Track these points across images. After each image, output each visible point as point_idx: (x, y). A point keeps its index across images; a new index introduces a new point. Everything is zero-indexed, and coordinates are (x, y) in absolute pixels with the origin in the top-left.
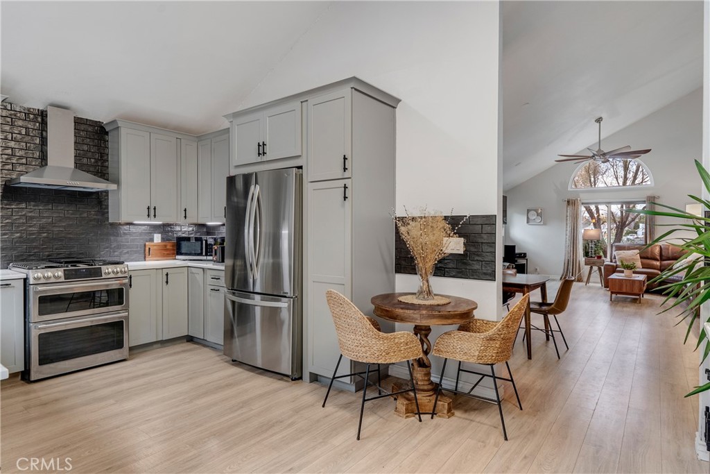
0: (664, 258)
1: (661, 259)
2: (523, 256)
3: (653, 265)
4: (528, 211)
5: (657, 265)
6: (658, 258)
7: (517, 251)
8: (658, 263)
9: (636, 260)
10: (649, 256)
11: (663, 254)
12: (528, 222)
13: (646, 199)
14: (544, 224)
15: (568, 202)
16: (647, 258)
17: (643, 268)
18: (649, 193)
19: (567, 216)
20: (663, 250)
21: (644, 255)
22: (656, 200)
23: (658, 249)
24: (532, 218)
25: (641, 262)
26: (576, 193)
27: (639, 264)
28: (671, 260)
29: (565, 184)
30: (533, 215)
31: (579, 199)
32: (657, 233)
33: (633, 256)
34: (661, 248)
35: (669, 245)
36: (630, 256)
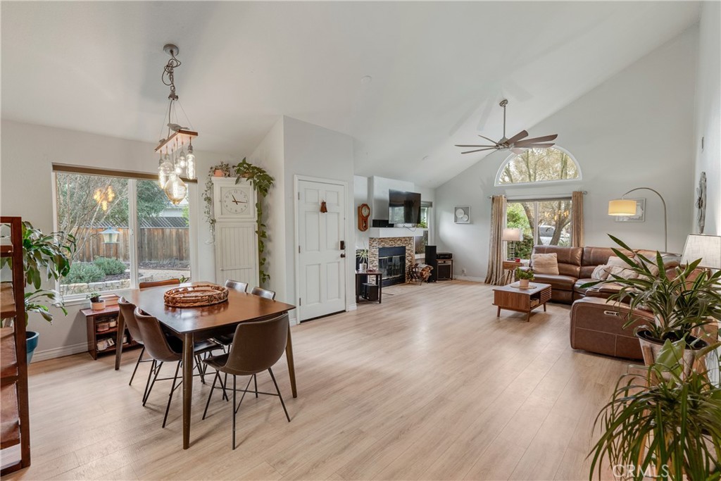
0: (585, 263)
1: (581, 264)
2: (449, 256)
3: (572, 270)
4: (456, 209)
5: (576, 271)
6: (579, 262)
7: (438, 251)
8: (578, 269)
9: (552, 265)
10: (569, 260)
11: (584, 258)
12: (456, 221)
13: (571, 195)
14: (471, 223)
15: (493, 199)
16: (567, 263)
17: (560, 274)
18: (577, 188)
19: (492, 215)
20: (585, 253)
21: (563, 259)
22: (584, 195)
23: (580, 252)
24: (460, 216)
25: (559, 267)
26: (502, 189)
27: (556, 269)
28: (591, 265)
29: (491, 180)
30: (461, 213)
31: (503, 196)
32: (584, 233)
33: (550, 260)
34: (583, 251)
35: (592, 248)
36: (546, 260)
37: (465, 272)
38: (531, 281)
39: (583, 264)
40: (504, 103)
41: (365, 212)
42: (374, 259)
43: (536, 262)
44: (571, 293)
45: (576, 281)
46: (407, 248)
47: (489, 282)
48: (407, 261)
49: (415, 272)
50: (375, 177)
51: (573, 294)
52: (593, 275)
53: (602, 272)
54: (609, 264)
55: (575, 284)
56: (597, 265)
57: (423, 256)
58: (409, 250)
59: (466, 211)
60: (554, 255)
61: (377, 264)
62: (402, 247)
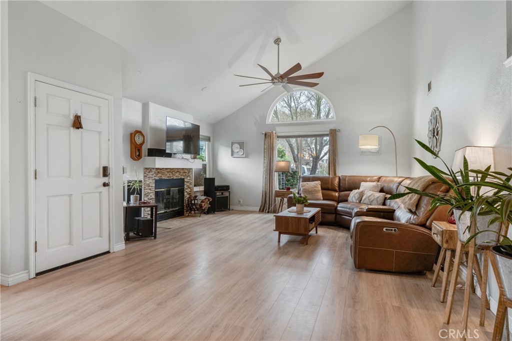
0: (342, 189)
1: (339, 190)
2: (226, 188)
3: (332, 196)
4: (233, 144)
5: (336, 196)
6: (337, 188)
7: (217, 183)
8: (337, 194)
9: (317, 191)
10: (330, 187)
11: (341, 185)
12: (232, 155)
13: (328, 133)
14: (247, 157)
15: (266, 134)
16: (328, 189)
17: (324, 199)
18: (332, 127)
19: (264, 149)
20: (341, 181)
21: (325, 186)
22: (338, 133)
23: (337, 180)
24: (236, 150)
25: (322, 193)
26: (273, 126)
27: (320, 195)
28: (346, 191)
29: (264, 118)
30: (237, 148)
31: (274, 132)
32: (338, 165)
33: (316, 187)
34: (339, 179)
35: (346, 176)
36: (312, 188)
37: (241, 203)
38: (306, 206)
39: (340, 191)
40: (277, 41)
41: (138, 140)
42: (149, 191)
43: (304, 189)
44: (334, 215)
45: (338, 204)
46: (186, 180)
47: (263, 211)
48: (185, 194)
49: (195, 204)
50: (150, 103)
51: (336, 216)
52: (350, 199)
53: (357, 196)
54: (361, 189)
55: (337, 207)
56: (352, 191)
57: (202, 188)
58: (188, 182)
59: (242, 145)
60: (319, 183)
61: (153, 196)
62: (181, 179)
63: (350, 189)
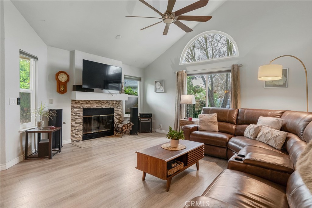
0: (240, 122)
1: (237, 123)
3: (229, 128)
5: (232, 129)
6: (235, 121)
8: (234, 127)
9: (213, 123)
10: (227, 119)
11: (239, 118)
12: (156, 91)
13: (230, 69)
14: (165, 92)
15: (178, 74)
16: (225, 121)
17: (220, 131)
18: (235, 63)
20: (240, 114)
21: (222, 118)
22: (241, 68)
23: (236, 113)
24: (158, 87)
25: (218, 125)
26: (184, 66)
27: (216, 127)
28: (244, 124)
29: (177, 60)
30: (159, 85)
31: (184, 71)
32: (240, 98)
33: (212, 119)
34: (238, 112)
35: (245, 109)
36: (209, 119)
37: (161, 127)
41: (63, 78)
42: (77, 117)
45: (230, 138)
46: (115, 109)
48: (115, 119)
50: (76, 51)
52: (245, 134)
53: (252, 131)
54: (259, 124)
55: (228, 141)
57: (129, 115)
58: (117, 111)
59: (162, 83)
60: (215, 115)
61: (81, 121)
62: (110, 108)
63: (248, 123)
